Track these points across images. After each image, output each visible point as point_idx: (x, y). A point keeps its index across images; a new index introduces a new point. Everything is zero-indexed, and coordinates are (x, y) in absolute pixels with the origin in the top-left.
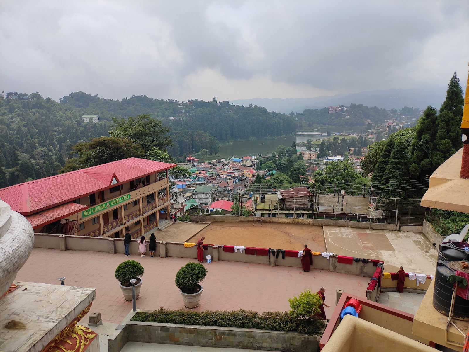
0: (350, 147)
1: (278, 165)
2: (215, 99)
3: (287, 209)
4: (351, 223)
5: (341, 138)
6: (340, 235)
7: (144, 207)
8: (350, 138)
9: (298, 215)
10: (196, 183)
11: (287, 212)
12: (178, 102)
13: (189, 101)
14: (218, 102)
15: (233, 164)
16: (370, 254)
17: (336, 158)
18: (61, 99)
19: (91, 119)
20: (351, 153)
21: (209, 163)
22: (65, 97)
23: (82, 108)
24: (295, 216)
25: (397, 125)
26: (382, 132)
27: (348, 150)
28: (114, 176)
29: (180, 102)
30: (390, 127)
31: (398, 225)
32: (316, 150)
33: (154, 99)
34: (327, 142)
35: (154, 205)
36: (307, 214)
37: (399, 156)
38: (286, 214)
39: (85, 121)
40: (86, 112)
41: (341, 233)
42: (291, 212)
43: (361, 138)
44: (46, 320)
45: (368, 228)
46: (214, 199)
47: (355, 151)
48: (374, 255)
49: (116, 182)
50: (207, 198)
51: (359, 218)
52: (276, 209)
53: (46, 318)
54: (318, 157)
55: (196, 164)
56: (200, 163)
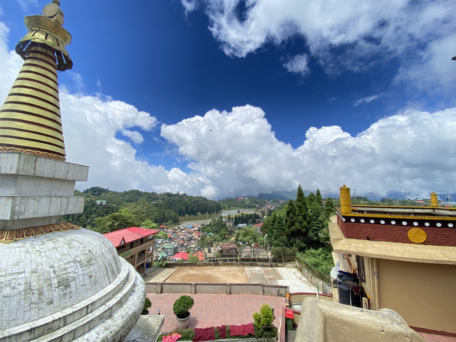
0: (250, 219)
1: (213, 229)
2: (179, 193)
3: (224, 256)
4: (259, 263)
5: (245, 214)
6: (255, 272)
7: (138, 259)
8: (249, 214)
9: (230, 260)
10: (164, 242)
11: (224, 259)
12: (157, 194)
13: (164, 193)
14: (180, 194)
15: (187, 229)
16: (273, 283)
17: (243, 225)
18: (84, 190)
19: (101, 203)
20: (251, 222)
21: (173, 229)
22: (87, 190)
23: (97, 196)
24: (228, 261)
25: (271, 207)
26: (265, 211)
27: (249, 221)
28: (123, 239)
29: (158, 194)
30: (268, 208)
31: (284, 264)
32: (233, 221)
33: (143, 191)
34: (238, 216)
35: (144, 258)
36: (235, 259)
37: (280, 225)
38: (223, 260)
39: (98, 204)
40: (99, 198)
41: (255, 270)
42: (226, 258)
43: (255, 214)
44: (143, 340)
45: (268, 266)
46: (175, 252)
47: (252, 221)
48: (275, 283)
49: (124, 243)
50: (171, 252)
51: (264, 260)
52: (218, 257)
53: (142, 339)
54: (234, 224)
55: (165, 230)
56: (167, 229)
